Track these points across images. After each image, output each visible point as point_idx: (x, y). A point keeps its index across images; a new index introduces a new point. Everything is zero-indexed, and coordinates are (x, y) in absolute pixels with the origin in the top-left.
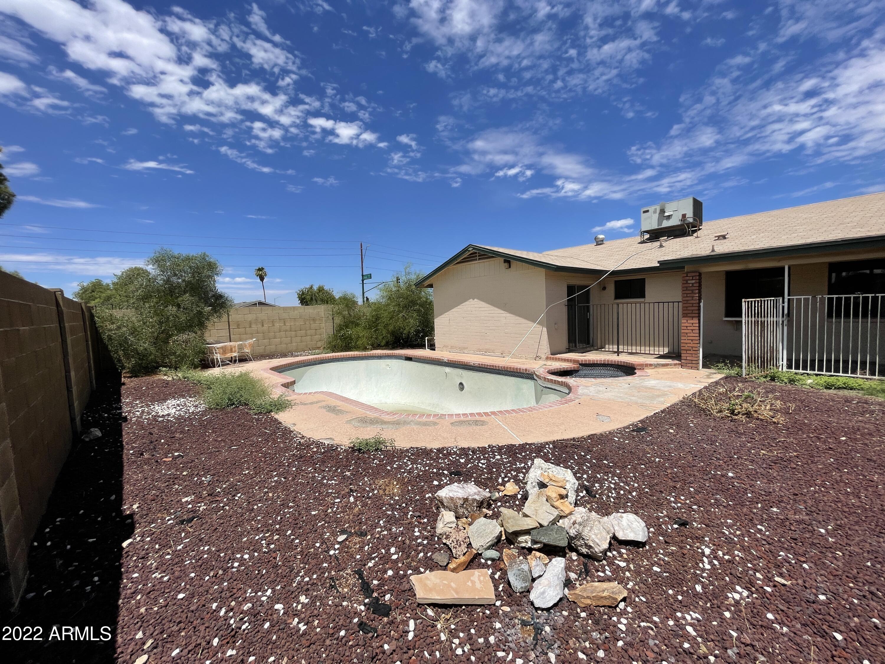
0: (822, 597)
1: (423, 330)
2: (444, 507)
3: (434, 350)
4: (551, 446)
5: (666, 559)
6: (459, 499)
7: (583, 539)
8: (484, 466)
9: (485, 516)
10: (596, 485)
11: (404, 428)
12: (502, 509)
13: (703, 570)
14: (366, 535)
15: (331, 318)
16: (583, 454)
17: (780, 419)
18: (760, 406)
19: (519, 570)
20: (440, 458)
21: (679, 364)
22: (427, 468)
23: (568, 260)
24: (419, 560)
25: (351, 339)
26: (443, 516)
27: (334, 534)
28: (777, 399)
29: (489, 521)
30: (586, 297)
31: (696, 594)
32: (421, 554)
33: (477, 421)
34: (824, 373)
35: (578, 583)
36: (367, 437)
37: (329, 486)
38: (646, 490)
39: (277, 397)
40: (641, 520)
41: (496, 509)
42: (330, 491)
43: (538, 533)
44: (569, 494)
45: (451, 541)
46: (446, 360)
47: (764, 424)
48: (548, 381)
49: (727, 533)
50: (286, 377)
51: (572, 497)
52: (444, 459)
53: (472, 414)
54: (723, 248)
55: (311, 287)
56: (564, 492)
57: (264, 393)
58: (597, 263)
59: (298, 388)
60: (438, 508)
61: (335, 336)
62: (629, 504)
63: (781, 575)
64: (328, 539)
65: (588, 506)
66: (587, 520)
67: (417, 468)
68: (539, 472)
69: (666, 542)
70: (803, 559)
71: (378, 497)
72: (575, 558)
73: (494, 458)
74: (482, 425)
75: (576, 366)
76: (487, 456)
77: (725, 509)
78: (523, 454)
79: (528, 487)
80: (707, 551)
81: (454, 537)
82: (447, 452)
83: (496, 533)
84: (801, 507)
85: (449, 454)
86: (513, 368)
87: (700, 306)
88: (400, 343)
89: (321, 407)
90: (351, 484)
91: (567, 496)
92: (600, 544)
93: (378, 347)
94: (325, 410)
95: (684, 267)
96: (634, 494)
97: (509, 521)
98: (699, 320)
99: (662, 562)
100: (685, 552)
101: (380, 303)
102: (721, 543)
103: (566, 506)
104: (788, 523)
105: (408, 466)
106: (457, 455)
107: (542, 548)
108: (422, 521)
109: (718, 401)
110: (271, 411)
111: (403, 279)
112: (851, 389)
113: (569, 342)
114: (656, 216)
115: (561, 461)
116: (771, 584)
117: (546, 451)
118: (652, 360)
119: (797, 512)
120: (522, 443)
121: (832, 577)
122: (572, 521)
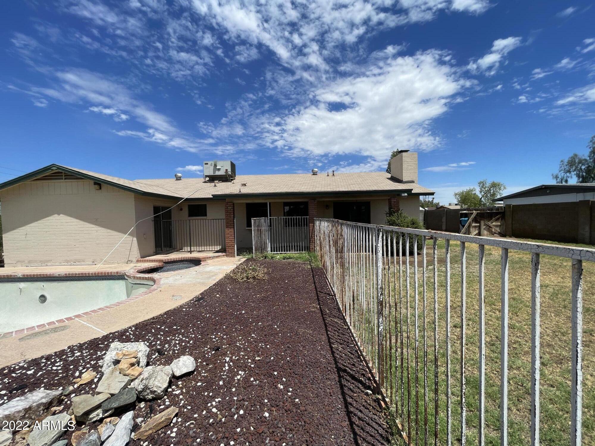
0: (272, 358)
3: (3, 266)
4: (133, 328)
5: (206, 375)
6: (20, 411)
7: (149, 388)
8: (59, 368)
9: (54, 414)
10: (166, 345)
12: (75, 399)
13: (225, 371)
16: (159, 327)
17: (266, 277)
18: (259, 272)
19: (87, 443)
21: (225, 255)
28: (266, 267)
29: (57, 416)
30: (169, 215)
31: (220, 387)
33: (56, 328)
34: (283, 252)
35: (143, 423)
38: (199, 337)
40: (192, 358)
41: (68, 402)
43: (109, 402)
44: (141, 360)
46: (20, 275)
47: (260, 281)
48: (137, 279)
49: (238, 345)
51: (143, 361)
53: (50, 323)
54: (245, 190)
56: (135, 360)
58: (177, 192)
62: (187, 350)
63: (258, 356)
65: (158, 363)
66: (153, 373)
68: (114, 353)
69: (207, 364)
72: (143, 406)
73: (72, 356)
74: (63, 330)
75: (161, 264)
76: (64, 357)
77: (239, 332)
78: (106, 343)
79: (104, 369)
80: (228, 359)
82: (10, 370)
84: (270, 318)
85: (12, 371)
86: (105, 273)
87: (234, 222)
91: (138, 362)
92: (161, 386)
95: (225, 199)
96: (191, 342)
98: (234, 229)
99: (203, 378)
100: (217, 365)
102: (235, 351)
103: (137, 370)
104: (264, 328)
106: (24, 369)
107: (113, 412)
112: (291, 258)
113: (156, 247)
114: (212, 168)
115: (140, 337)
116: (254, 362)
117: (128, 334)
118: (211, 254)
119: (268, 321)
120: (105, 334)
121: (276, 347)
122: (140, 379)
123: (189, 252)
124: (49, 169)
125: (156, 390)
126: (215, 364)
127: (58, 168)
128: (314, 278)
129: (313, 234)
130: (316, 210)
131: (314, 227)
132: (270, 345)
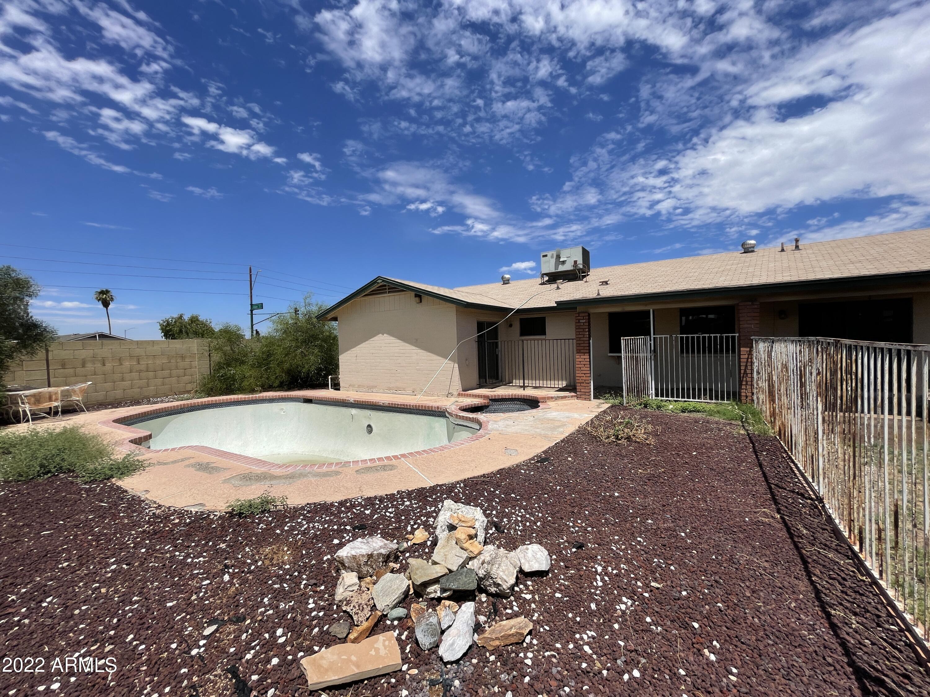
0: (684, 593)
1: (326, 367)
2: (345, 567)
3: (339, 390)
4: (462, 485)
5: (566, 583)
6: (363, 556)
7: (492, 578)
8: (392, 515)
9: (392, 571)
10: (505, 520)
11: (299, 482)
12: (410, 560)
13: (596, 588)
14: (244, 619)
15: (207, 354)
16: (492, 489)
17: (652, 441)
18: (637, 430)
19: (427, 624)
20: (343, 512)
21: (575, 396)
22: (326, 526)
23: (478, 297)
24: (313, 637)
25: (234, 380)
26: (343, 579)
27: (199, 627)
28: (648, 423)
29: (395, 575)
30: (494, 334)
31: (592, 613)
32: (316, 630)
33: (385, 466)
34: (680, 399)
35: (487, 625)
36: (251, 497)
37: (193, 566)
38: (549, 518)
39: (122, 457)
40: (544, 549)
41: (404, 562)
42: (196, 572)
43: (448, 580)
44: (478, 533)
45: (351, 608)
46: (352, 400)
47: (641, 445)
48: (460, 418)
49: (615, 549)
50: (139, 431)
51: (481, 536)
52: (347, 513)
53: (380, 459)
54: (606, 292)
55: (181, 317)
56: (473, 532)
57: (101, 453)
58: (504, 301)
59: (154, 444)
60: (338, 571)
61: (212, 377)
62: (534, 535)
63: (655, 580)
64: (190, 635)
65: (497, 543)
66: (495, 557)
67: (314, 527)
68: (449, 514)
69: (566, 567)
70: (670, 562)
71: (263, 570)
72: (484, 599)
73: (402, 505)
74: (391, 470)
75: (486, 401)
76: (395, 503)
77: (613, 527)
78: (434, 497)
79: (438, 532)
80: (600, 569)
81: (356, 601)
82: (351, 504)
83: (404, 588)
84: (668, 516)
85: (353, 506)
86: (425, 407)
87: (589, 343)
88: (297, 383)
89: (188, 466)
90: (226, 559)
91: (476, 536)
92: (507, 580)
93: (270, 388)
94: (193, 469)
95: (576, 308)
96: (539, 524)
97: (418, 572)
98: (590, 355)
99: (563, 587)
100: (582, 573)
101: (272, 337)
102: (610, 559)
103: (475, 546)
104: (659, 532)
105: (304, 525)
106: (362, 506)
107: (452, 595)
108: (318, 589)
109: (606, 428)
110: (112, 477)
111: (302, 310)
112: (698, 411)
113: (480, 378)
114: (553, 261)
115: (471, 499)
116: (648, 589)
117: (456, 490)
118: (553, 393)
119: (665, 521)
120: (432, 485)
121: (690, 574)
122: (481, 561)
123: (521, 387)
124: (375, 282)
125: (501, 583)
126: (579, 570)
127: (383, 281)
128: (757, 456)
129: (749, 368)
130: (757, 322)
131: (750, 353)
132: (676, 566)
